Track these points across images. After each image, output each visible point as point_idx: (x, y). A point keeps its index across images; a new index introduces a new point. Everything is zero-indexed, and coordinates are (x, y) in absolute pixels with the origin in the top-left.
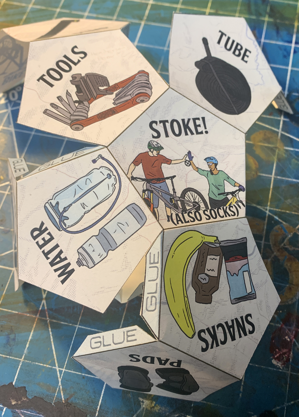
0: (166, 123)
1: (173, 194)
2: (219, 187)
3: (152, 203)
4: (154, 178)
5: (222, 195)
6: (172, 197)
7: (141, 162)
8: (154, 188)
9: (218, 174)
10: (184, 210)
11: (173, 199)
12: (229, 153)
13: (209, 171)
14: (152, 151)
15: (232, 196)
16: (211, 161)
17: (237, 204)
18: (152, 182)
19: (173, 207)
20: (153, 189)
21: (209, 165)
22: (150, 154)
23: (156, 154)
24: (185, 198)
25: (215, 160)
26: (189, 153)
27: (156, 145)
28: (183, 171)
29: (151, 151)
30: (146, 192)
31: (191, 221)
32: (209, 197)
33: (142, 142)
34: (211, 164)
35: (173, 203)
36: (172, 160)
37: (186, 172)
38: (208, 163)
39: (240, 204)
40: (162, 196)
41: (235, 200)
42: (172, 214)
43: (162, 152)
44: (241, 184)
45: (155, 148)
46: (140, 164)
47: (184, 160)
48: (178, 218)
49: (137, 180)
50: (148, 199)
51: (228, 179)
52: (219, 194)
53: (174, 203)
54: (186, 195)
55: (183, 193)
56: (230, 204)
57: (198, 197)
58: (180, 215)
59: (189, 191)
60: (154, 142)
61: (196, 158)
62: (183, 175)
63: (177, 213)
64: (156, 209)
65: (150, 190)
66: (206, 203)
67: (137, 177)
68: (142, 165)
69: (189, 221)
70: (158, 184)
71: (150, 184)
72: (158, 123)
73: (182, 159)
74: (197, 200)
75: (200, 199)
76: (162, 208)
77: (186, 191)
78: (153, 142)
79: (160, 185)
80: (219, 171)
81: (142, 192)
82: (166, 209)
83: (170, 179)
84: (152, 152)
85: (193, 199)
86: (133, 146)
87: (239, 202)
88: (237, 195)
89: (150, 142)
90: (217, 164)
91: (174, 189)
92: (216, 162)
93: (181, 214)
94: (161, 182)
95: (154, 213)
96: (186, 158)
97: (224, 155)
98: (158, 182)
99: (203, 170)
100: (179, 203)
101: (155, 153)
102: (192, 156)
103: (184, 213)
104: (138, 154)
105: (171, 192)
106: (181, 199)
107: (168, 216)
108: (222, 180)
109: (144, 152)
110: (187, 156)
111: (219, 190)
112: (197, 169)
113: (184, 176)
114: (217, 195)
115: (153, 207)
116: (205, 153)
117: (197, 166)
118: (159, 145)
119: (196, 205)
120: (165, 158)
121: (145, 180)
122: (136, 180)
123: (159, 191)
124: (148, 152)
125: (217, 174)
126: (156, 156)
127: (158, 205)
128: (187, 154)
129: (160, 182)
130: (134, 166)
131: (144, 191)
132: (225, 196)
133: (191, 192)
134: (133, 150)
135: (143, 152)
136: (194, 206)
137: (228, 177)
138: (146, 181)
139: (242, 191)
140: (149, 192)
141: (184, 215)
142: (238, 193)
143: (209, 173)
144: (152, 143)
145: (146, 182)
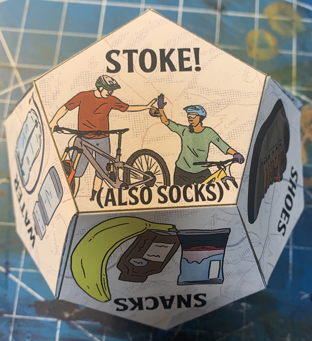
0: (134, 54)
1: (115, 157)
2: (198, 153)
3: (75, 169)
4: (91, 130)
5: (201, 165)
6: (111, 162)
7: (79, 105)
8: (85, 146)
9: (202, 132)
10: (126, 184)
11: (113, 164)
12: (230, 101)
13: (188, 126)
14: (101, 90)
15: (218, 169)
16: (194, 111)
17: (224, 182)
18: (87, 136)
19: (107, 178)
20: (84, 148)
21: (189, 118)
22: (97, 94)
23: (106, 95)
24: (135, 164)
25: (203, 110)
26: (161, 96)
27: (109, 81)
28: (144, 123)
29: (99, 90)
30: (71, 152)
31: (131, 203)
32: (176, 166)
33: (89, 76)
34: (194, 116)
35: (110, 172)
36: (129, 106)
37: (147, 125)
38: (188, 114)
39: (229, 183)
40: (95, 160)
41: (223, 175)
42: (101, 189)
43: (116, 93)
44: (238, 152)
45: (106, 87)
46: (76, 107)
47: (149, 107)
48: (110, 196)
49: (63, 132)
50: (70, 162)
51: (218, 141)
52: (194, 164)
53: (112, 170)
54: (137, 161)
55: (133, 156)
56: (212, 181)
57: (157, 164)
58: (116, 192)
59: (145, 154)
60: (108, 77)
61: (171, 105)
62: (141, 129)
63: (112, 187)
64: (77, 180)
65: (79, 148)
66: (167, 175)
67: (65, 127)
68: (79, 109)
69: (126, 202)
70: (95, 140)
71: (82, 140)
72: (121, 53)
73: (146, 106)
74: (152, 170)
75: (159, 168)
76: (89, 178)
77: (140, 154)
78: (106, 78)
79: (98, 141)
80: (205, 127)
81: (64, 151)
82: (94, 180)
83: (118, 133)
84: (101, 92)
85: (148, 167)
86: (74, 82)
87: (229, 179)
88: (228, 168)
89: (102, 77)
90: (205, 117)
91: (119, 150)
92: (204, 114)
93: (117, 190)
94: (101, 136)
95: (72, 186)
96: (153, 104)
97: (221, 104)
98: (97, 137)
99: (177, 124)
100: (121, 171)
101: (105, 93)
102: (164, 102)
103: (124, 188)
104: (78, 93)
105: (113, 154)
106: (126, 166)
107: (94, 192)
108: (207, 141)
109: (88, 91)
110: (156, 101)
111: (198, 156)
112: (168, 123)
113: (142, 131)
114: (191, 164)
115: (74, 176)
116: (188, 99)
117: (169, 117)
118: (114, 82)
119: (149, 178)
120: (119, 102)
121: (76, 132)
122: (61, 132)
123: (93, 150)
124: (94, 91)
125: (200, 132)
126: (105, 98)
127: (84, 172)
128: (157, 98)
129: (99, 137)
130: (66, 110)
131: (67, 150)
132: (206, 168)
133: (147, 156)
134: (72, 86)
135: (86, 91)
136: (145, 178)
137: (219, 139)
138: (77, 134)
139: (238, 162)
140: (76, 151)
141: (123, 191)
142: (230, 165)
143: (188, 129)
144: (104, 78)
145: (77, 136)
